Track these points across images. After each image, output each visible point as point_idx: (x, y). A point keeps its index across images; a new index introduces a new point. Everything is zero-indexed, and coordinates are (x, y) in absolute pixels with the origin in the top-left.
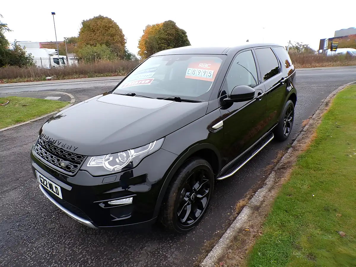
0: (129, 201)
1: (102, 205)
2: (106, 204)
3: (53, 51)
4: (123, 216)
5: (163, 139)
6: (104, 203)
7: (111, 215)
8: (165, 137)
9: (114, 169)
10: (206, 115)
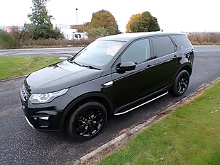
1: (35, 118)
2: (38, 118)
3: (75, 30)
4: (45, 125)
7: (39, 124)
8: (69, 88)
10: (100, 77)
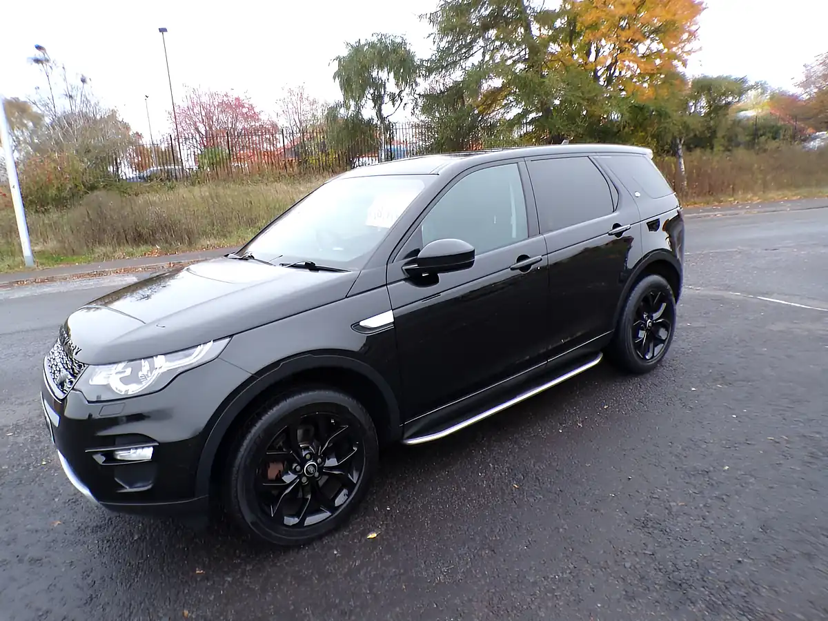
0: (146, 453)
1: (100, 459)
4: (139, 485)
5: (228, 340)
6: (104, 454)
7: (116, 479)
8: (231, 336)
9: (127, 391)
10: (346, 297)
